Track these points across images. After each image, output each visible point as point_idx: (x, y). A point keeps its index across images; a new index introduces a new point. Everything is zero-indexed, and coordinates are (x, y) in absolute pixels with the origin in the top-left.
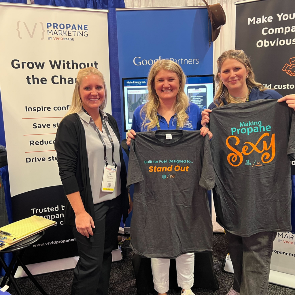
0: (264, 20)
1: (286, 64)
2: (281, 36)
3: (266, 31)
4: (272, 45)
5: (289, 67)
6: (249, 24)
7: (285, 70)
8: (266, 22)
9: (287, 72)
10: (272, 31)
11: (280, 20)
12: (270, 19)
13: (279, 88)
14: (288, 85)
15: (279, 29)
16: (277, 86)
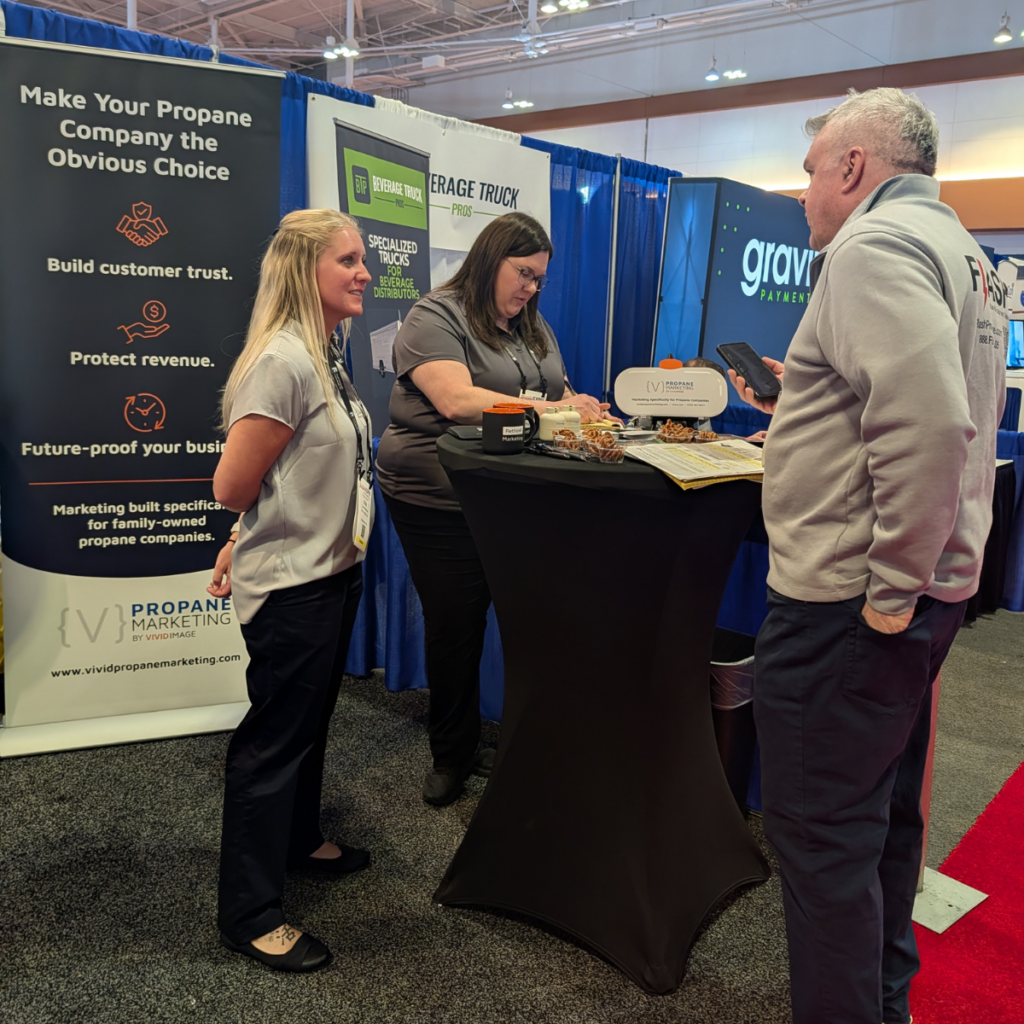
0: (64, 101)
1: (126, 216)
2: (109, 149)
3: (70, 129)
4: (90, 165)
5: (132, 224)
6: (24, 100)
7: (124, 231)
8: (69, 105)
9: (130, 235)
10: (85, 132)
11: (103, 109)
12: (79, 102)
13: (112, 272)
14: (133, 266)
15: (103, 130)
16: (107, 265)
